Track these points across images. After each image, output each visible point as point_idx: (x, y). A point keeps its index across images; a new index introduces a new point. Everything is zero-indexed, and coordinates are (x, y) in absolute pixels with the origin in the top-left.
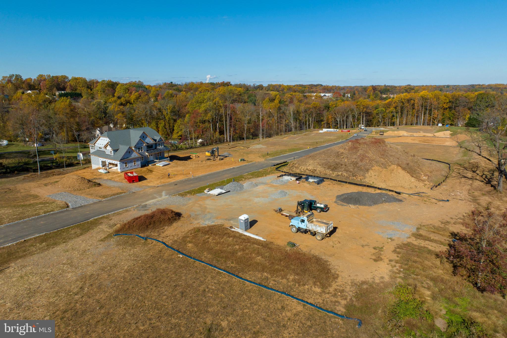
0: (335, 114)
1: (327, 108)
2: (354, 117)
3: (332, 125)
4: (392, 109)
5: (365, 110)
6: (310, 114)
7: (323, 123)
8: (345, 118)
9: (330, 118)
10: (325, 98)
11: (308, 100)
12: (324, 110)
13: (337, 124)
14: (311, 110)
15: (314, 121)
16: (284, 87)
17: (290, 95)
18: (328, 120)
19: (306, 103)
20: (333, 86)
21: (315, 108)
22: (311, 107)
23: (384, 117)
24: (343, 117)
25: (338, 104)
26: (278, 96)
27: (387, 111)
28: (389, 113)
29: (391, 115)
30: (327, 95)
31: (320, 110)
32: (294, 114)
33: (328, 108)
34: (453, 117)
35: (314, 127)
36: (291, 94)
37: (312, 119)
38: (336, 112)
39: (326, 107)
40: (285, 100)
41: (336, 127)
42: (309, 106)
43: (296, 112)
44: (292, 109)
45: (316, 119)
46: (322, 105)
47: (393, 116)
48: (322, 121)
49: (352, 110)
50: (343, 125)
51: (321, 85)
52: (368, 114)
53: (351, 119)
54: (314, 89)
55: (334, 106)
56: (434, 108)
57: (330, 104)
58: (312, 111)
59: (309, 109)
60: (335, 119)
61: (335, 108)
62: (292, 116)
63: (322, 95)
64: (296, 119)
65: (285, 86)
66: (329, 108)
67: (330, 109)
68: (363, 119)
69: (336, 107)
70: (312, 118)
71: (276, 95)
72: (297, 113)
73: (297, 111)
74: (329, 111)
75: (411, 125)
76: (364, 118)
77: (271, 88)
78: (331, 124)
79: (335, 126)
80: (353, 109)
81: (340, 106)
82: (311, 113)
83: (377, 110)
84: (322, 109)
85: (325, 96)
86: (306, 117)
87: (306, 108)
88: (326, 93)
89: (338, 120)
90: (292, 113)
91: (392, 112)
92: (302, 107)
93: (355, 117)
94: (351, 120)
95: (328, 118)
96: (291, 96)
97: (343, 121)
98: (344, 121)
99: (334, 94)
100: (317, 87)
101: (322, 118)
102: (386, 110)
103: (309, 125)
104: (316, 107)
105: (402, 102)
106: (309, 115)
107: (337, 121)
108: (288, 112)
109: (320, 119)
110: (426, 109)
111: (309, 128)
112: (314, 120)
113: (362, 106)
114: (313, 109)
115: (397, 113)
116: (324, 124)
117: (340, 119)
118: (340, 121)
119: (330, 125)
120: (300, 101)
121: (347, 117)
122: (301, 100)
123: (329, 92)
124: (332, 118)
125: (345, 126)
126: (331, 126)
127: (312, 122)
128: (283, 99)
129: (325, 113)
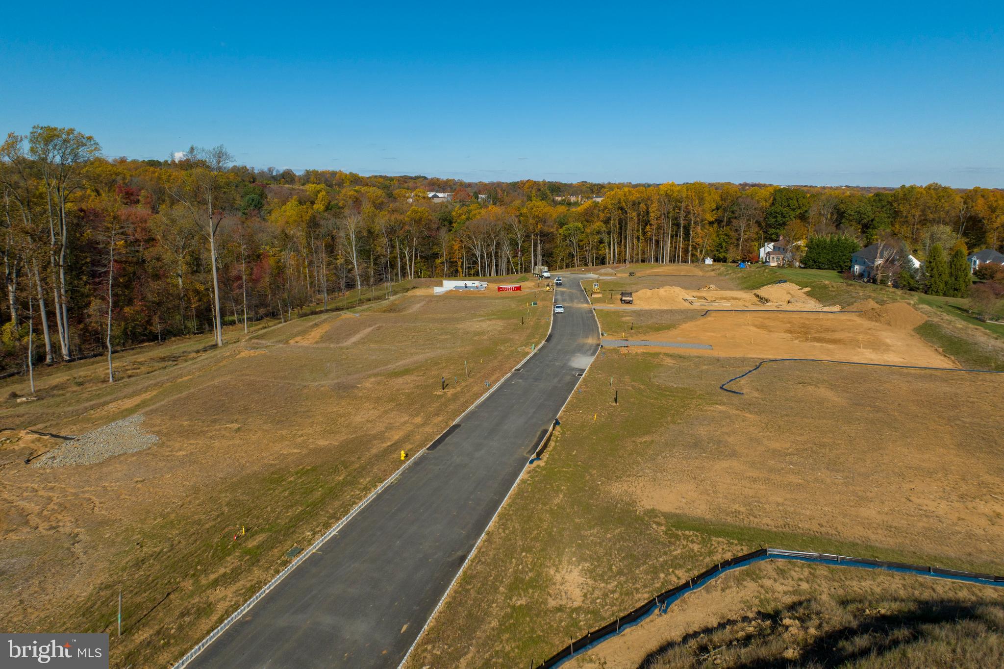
0: (470, 238)
1: (446, 223)
2: (513, 244)
3: (462, 267)
4: (598, 225)
5: (539, 226)
6: (404, 240)
7: (438, 261)
8: (493, 248)
9: (456, 247)
10: (436, 200)
11: (397, 204)
12: (438, 228)
13: (475, 263)
14: (407, 227)
15: (416, 257)
16: (343, 177)
17: (352, 193)
18: (451, 252)
19: (394, 211)
20: (448, 181)
21: (418, 221)
22: (406, 219)
23: (581, 244)
24: (488, 245)
25: (473, 213)
26: (324, 193)
27: (588, 230)
28: (592, 234)
29: (597, 238)
30: (440, 195)
31: (429, 229)
32: (359, 238)
33: (448, 221)
34: (726, 242)
35: (417, 275)
36: (356, 191)
37: (410, 252)
38: (471, 234)
39: (444, 220)
40: (340, 204)
41: (473, 273)
42: (400, 217)
43: (365, 234)
44: (353, 226)
45: (422, 252)
46: (435, 217)
47: (601, 242)
48: (436, 256)
49: (509, 228)
50: (490, 267)
51: (425, 178)
52: (546, 237)
53: (506, 251)
54: (411, 184)
55: (464, 217)
56: (695, 223)
57: (454, 214)
58: (409, 231)
59: (402, 224)
60: (469, 250)
61: (468, 222)
62: (354, 243)
63: (431, 195)
64: (365, 253)
65: (346, 175)
66: (451, 223)
67: (454, 225)
68: (535, 251)
69: (468, 219)
70: (411, 248)
71: (318, 192)
72: (367, 238)
73: (370, 232)
74: (454, 230)
75: (643, 261)
76: (539, 248)
77: (312, 179)
78: (459, 263)
79: (469, 268)
80: (511, 226)
81: (478, 217)
82: (408, 236)
83: (564, 228)
84: (435, 226)
85: (435, 196)
86: (393, 247)
87: (392, 223)
88: (437, 191)
89: (478, 253)
90: (353, 237)
91: (599, 233)
92: (382, 221)
93: (517, 244)
94: (508, 252)
95: (452, 248)
96: (356, 194)
97: (489, 255)
98: (491, 256)
99: (456, 195)
100: (417, 181)
101: (436, 249)
102: (584, 227)
103: (403, 268)
104: (420, 219)
105: (622, 209)
106: (402, 242)
107: (474, 255)
108: (342, 234)
109: (431, 252)
110: (678, 225)
111: (404, 274)
112: (416, 254)
113: (534, 218)
114: (410, 225)
115: (609, 233)
116: (442, 263)
117: (482, 250)
118: (482, 257)
119: (456, 266)
120: (379, 206)
121: (498, 245)
122: (382, 203)
123: (444, 191)
124: (462, 247)
125: (494, 267)
126: (460, 269)
127: (410, 259)
128: (336, 202)
129: (444, 236)
